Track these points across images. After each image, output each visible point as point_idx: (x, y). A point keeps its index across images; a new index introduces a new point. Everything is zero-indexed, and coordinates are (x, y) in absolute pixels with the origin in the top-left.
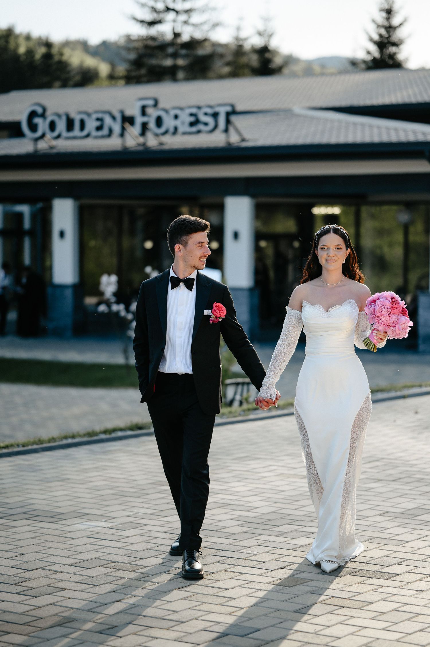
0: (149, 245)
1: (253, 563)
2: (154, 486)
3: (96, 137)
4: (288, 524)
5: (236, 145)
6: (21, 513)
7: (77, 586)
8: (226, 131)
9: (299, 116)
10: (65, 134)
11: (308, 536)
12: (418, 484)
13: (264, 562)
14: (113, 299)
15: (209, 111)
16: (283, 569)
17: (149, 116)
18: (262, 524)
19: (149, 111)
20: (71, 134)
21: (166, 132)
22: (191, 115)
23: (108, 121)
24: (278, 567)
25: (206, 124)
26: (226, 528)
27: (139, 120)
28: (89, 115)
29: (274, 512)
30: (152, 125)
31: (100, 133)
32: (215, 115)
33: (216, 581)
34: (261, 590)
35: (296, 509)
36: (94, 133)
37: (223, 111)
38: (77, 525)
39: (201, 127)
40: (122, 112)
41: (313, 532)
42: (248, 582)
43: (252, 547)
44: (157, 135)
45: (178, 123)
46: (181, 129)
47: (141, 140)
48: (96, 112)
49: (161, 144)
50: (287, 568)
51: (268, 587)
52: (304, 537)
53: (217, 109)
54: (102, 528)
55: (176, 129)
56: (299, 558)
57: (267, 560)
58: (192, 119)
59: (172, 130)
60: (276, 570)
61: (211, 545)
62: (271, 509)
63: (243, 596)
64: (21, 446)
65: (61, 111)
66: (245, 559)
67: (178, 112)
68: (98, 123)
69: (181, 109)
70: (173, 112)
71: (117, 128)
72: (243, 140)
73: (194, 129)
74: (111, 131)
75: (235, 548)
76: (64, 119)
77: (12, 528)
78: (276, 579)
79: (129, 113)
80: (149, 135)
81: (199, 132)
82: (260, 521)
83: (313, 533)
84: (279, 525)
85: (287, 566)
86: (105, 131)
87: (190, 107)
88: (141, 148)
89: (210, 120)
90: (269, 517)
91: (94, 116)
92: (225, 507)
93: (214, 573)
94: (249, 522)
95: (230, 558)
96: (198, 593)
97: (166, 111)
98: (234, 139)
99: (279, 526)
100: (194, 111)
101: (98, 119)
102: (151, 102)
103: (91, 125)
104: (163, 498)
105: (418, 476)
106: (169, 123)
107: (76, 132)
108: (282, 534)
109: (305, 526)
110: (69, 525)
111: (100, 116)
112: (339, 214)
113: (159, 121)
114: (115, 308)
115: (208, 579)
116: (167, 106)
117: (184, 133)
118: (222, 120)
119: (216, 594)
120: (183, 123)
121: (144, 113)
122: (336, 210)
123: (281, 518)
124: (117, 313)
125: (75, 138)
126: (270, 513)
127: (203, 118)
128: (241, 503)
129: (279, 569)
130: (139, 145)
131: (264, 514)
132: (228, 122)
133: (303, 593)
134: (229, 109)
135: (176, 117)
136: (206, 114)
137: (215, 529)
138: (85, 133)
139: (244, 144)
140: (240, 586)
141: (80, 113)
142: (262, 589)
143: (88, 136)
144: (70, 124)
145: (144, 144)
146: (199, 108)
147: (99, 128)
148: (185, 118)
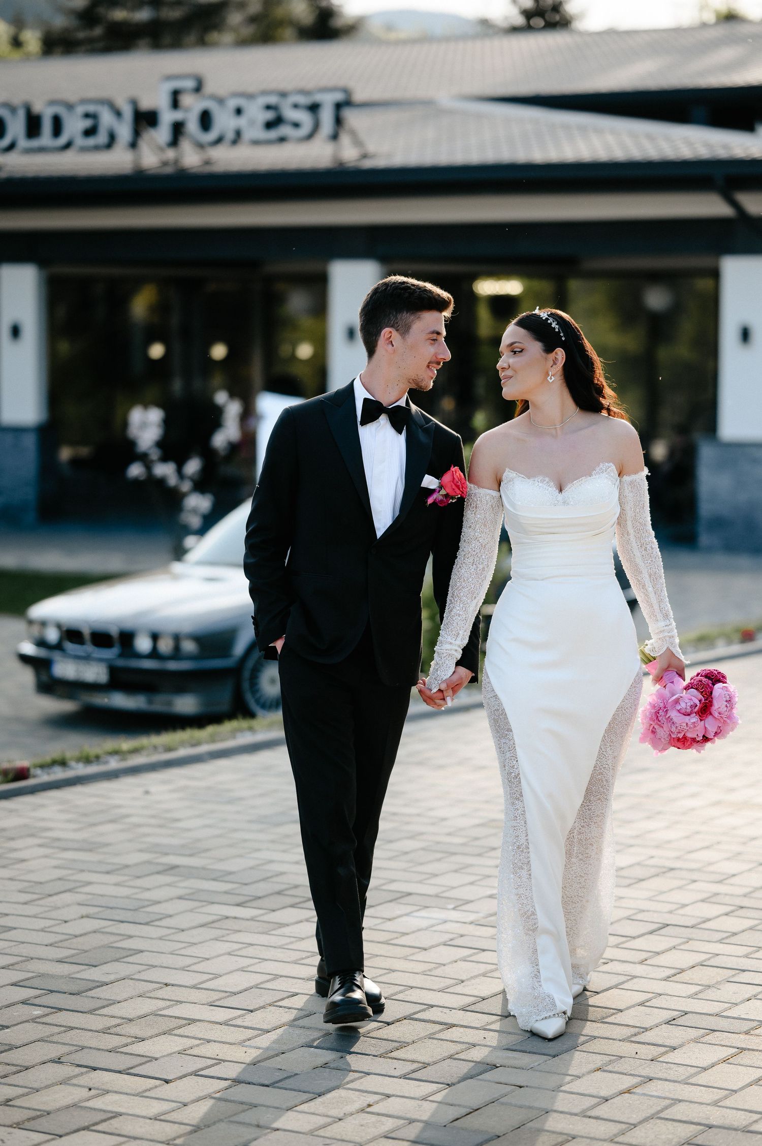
3: (84, 149)
5: (351, 165)
6: (272, 894)
7: (515, 1058)
8: (335, 137)
10: (23, 143)
14: (155, 454)
15: (303, 100)
17: (187, 110)
19: (187, 100)
20: (35, 143)
21: (219, 141)
22: (268, 107)
23: (107, 119)
25: (296, 125)
27: (168, 117)
28: (70, 107)
30: (193, 126)
31: (91, 141)
32: (314, 108)
36: (80, 141)
37: (328, 100)
38: (404, 919)
39: (284, 130)
40: (134, 103)
44: (201, 146)
45: (242, 122)
46: (248, 135)
47: (171, 154)
48: (84, 101)
49: (207, 163)
53: (318, 98)
54: (459, 925)
55: (238, 134)
58: (270, 115)
59: (230, 135)
64: (160, 750)
65: (17, 100)
67: (241, 102)
68: (88, 123)
69: (250, 96)
70: (232, 103)
71: (124, 131)
72: (365, 156)
73: (273, 134)
74: (112, 138)
76: (21, 114)
77: (280, 927)
79: (146, 104)
80: (186, 145)
81: (282, 140)
86: (101, 138)
87: (265, 93)
88: (169, 170)
89: (304, 117)
91: (80, 110)
97: (221, 101)
98: (349, 154)
100: (273, 100)
101: (87, 116)
102: (190, 84)
103: (74, 126)
106: (224, 122)
107: (46, 138)
110: (390, 920)
111: (91, 108)
112: (520, 294)
113: (206, 120)
114: (159, 470)
116: (222, 92)
117: (256, 143)
118: (327, 116)
120: (252, 123)
121: (175, 104)
122: (512, 287)
124: (161, 482)
125: (42, 150)
127: (291, 114)
130: (165, 164)
132: (339, 121)
134: (339, 97)
135: (239, 111)
136: (296, 106)
138: (62, 140)
139: (368, 164)
141: (52, 103)
143: (68, 146)
144: (33, 125)
145: (176, 162)
146: (283, 95)
147: (90, 132)
148: (257, 114)
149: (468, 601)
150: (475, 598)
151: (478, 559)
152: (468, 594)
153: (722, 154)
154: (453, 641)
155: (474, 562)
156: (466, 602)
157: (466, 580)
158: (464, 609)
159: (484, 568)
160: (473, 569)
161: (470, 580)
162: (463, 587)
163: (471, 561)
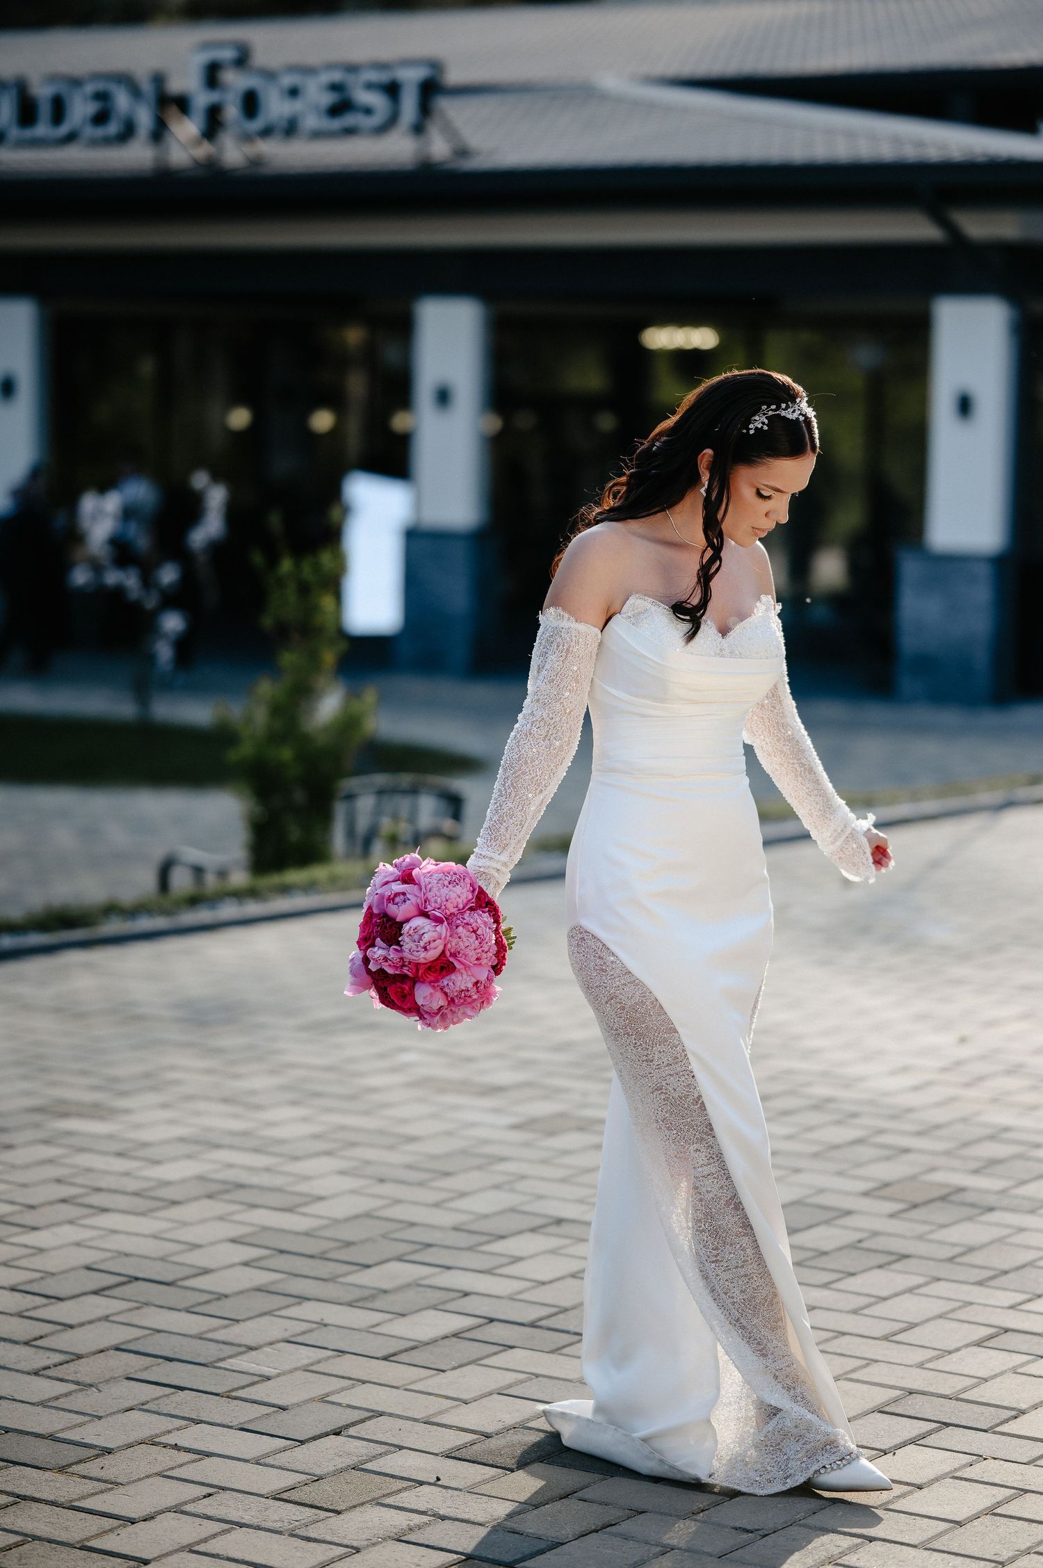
0: (240, 418)
1: (249, 1412)
2: (37, 1118)
3: (95, 143)
4: (400, 1259)
5: (445, 167)
9: (619, 100)
10: (14, 132)
11: (450, 1306)
12: (813, 1118)
13: (284, 1409)
15: (378, 77)
16: (339, 1438)
17: (226, 89)
18: (322, 1257)
19: (227, 76)
20: (29, 133)
21: (268, 131)
22: (332, 87)
23: (122, 101)
24: (324, 1430)
25: (368, 111)
26: (206, 1271)
28: (75, 84)
29: (368, 1215)
30: (232, 112)
31: (100, 132)
32: (392, 90)
33: (110, 1486)
34: (241, 1525)
35: (437, 1205)
36: (90, 131)
37: (411, 77)
40: (159, 80)
41: (467, 1288)
42: (211, 1490)
43: (267, 1349)
44: (245, 137)
45: (298, 106)
46: (305, 124)
47: (206, 149)
48: (94, 77)
49: (256, 160)
50: (352, 1431)
51: (267, 1513)
52: (435, 1307)
53: (398, 74)
55: (293, 122)
56: (401, 1392)
57: (295, 1400)
58: (334, 98)
59: (282, 125)
60: (314, 1438)
61: (138, 1339)
62: (364, 1204)
63: (176, 1551)
65: (9, 77)
66: (228, 1397)
67: (298, 79)
68: (98, 106)
69: (309, 71)
70: (287, 81)
71: (144, 118)
72: (463, 153)
73: (337, 124)
74: (129, 126)
75: (208, 1352)
76: (12, 94)
78: (304, 1477)
79: (176, 85)
80: (225, 137)
81: (350, 132)
82: (313, 1247)
83: (466, 1294)
84: (370, 1262)
85: (354, 1424)
86: (113, 128)
87: (330, 66)
88: (202, 172)
89: (378, 101)
90: (347, 1233)
91: (90, 89)
92: (227, 1197)
93: (113, 1449)
94: (282, 1252)
95: (182, 1389)
96: (36, 1538)
97: (270, 75)
98: (439, 148)
99: (368, 1267)
100: (337, 76)
101: (97, 96)
102: (230, 55)
103: (80, 109)
104: (50, 1161)
105: (821, 1091)
106: (276, 107)
107: (42, 129)
108: (372, 1297)
109: (449, 1268)
111: (103, 87)
112: (713, 348)
113: (251, 103)
114: (112, 577)
115: (84, 1477)
116: (272, 63)
117: (317, 135)
119: (92, 1544)
120: (311, 107)
121: (212, 81)
122: (702, 338)
123: (384, 1236)
124: (119, 592)
125: (38, 142)
126: (357, 1217)
127: (362, 97)
128: (278, 1181)
129: (327, 1434)
130: (198, 163)
131: (336, 1222)
132: (425, 109)
133: (374, 1540)
134: (425, 73)
135: (294, 92)
136: (369, 85)
137: (169, 1278)
138: (63, 130)
139: (466, 165)
140: (178, 1509)
141: (53, 78)
142: (247, 1519)
143: (71, 138)
144: (26, 110)
145: (211, 163)
146: (352, 69)
147: (101, 118)
148: (317, 95)
149: (530, 795)
150: (541, 791)
151: (555, 731)
152: (529, 785)
153: (910, 153)
154: (496, 856)
155: (547, 736)
156: (525, 797)
157: (529, 761)
158: (520, 808)
159: (561, 746)
160: (543, 747)
161: (537, 762)
162: (524, 773)
163: (544, 733)
